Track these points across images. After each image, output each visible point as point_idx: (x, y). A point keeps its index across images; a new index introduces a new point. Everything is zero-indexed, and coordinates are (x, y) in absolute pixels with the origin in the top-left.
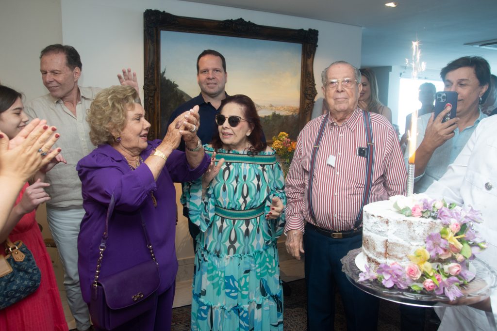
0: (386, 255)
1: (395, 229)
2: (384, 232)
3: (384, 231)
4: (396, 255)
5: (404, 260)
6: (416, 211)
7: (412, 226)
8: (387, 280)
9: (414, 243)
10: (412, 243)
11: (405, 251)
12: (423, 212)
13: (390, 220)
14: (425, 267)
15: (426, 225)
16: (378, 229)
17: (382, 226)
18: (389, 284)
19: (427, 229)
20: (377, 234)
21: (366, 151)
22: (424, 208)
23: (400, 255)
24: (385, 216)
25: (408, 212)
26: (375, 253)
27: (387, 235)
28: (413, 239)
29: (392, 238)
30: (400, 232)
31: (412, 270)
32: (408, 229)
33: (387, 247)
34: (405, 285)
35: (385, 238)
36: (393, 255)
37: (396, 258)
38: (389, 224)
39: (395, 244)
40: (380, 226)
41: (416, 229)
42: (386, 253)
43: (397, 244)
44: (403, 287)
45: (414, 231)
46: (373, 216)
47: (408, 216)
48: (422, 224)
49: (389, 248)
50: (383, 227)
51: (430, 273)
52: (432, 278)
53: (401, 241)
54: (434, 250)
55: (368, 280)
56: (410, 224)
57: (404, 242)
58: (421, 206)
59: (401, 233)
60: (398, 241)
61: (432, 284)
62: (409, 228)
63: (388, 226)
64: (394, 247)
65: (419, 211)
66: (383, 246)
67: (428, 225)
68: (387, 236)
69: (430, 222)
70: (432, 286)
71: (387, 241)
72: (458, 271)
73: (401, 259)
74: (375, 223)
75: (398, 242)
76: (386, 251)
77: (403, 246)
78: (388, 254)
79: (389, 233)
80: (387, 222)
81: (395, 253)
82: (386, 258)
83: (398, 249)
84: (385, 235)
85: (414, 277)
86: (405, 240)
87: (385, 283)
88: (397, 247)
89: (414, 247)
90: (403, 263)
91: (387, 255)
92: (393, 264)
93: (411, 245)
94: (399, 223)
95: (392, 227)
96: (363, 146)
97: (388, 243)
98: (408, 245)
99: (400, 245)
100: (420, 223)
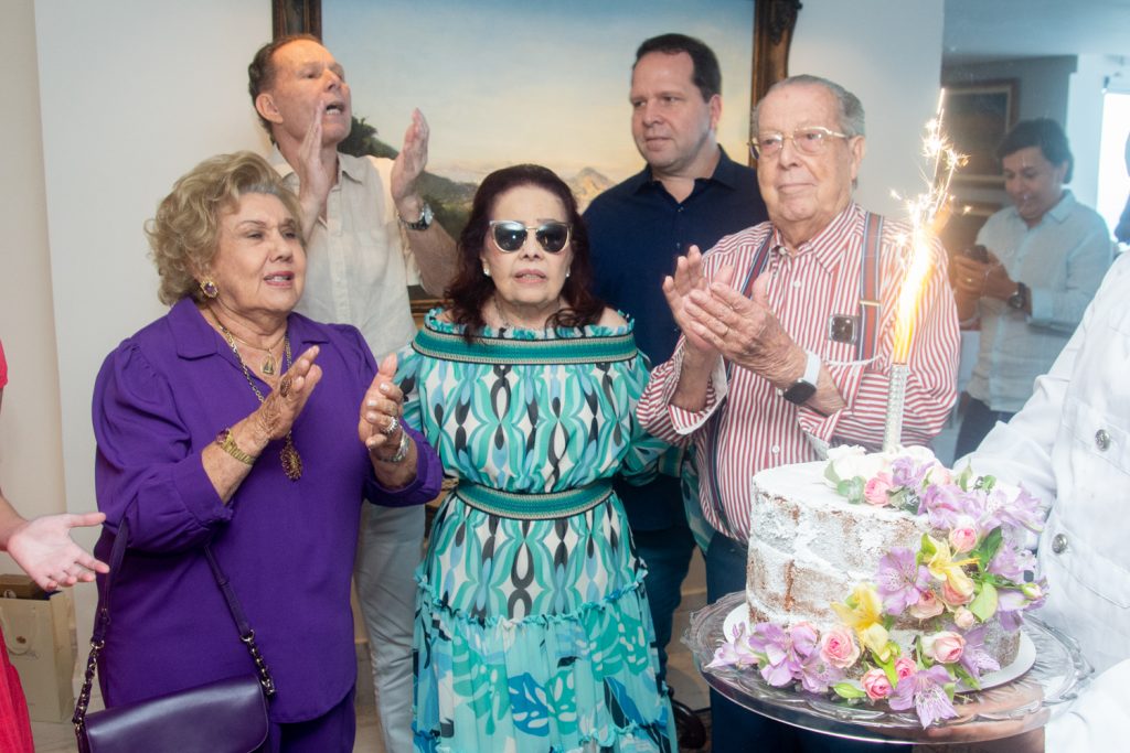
0: (789, 602)
1: (812, 534)
2: (786, 539)
3: (787, 536)
4: (812, 604)
5: (828, 617)
6: (876, 491)
7: (854, 528)
8: (775, 667)
9: (857, 575)
10: (852, 573)
11: (833, 593)
12: (891, 494)
13: (803, 509)
14: (872, 639)
15: (889, 526)
16: (775, 531)
17: (782, 524)
18: (781, 678)
19: (891, 537)
20: (772, 545)
21: (854, 327)
22: (897, 481)
23: (821, 605)
24: (793, 498)
25: (854, 491)
26: (764, 597)
27: (794, 547)
28: (854, 562)
29: (806, 557)
30: (823, 542)
31: (837, 643)
32: (843, 536)
33: (791, 581)
34: (821, 683)
35: (789, 557)
36: (804, 605)
37: (812, 611)
38: (800, 519)
39: (808, 572)
40: (778, 524)
41: (863, 536)
42: (789, 598)
43: (815, 573)
44: (811, 684)
45: (858, 541)
46: (766, 495)
47: (855, 502)
48: (880, 525)
49: (796, 584)
50: (784, 527)
51: (882, 652)
52: (887, 668)
53: (825, 567)
54: (901, 595)
55: (733, 666)
56: (850, 521)
57: (833, 569)
58: (892, 477)
59: (825, 545)
60: (817, 565)
62: (846, 531)
63: (797, 524)
64: (808, 583)
65: (883, 487)
66: (782, 578)
67: (895, 527)
68: (793, 551)
69: (901, 521)
70: (882, 688)
71: (792, 564)
72: (955, 652)
73: (822, 613)
74: (769, 515)
75: (816, 569)
76: (789, 590)
77: (828, 580)
78: (794, 600)
79: (797, 544)
80: (796, 514)
81: (808, 598)
82: (788, 610)
83: (818, 587)
84: (789, 548)
85: (840, 662)
86: (833, 565)
87: (769, 673)
88: (815, 583)
89: (855, 584)
90: (826, 625)
91: (791, 603)
92: (801, 625)
93: (850, 579)
94: (822, 517)
95: (807, 529)
96: (848, 313)
97: (793, 569)
98: (842, 578)
99: (822, 579)
100: (874, 521)
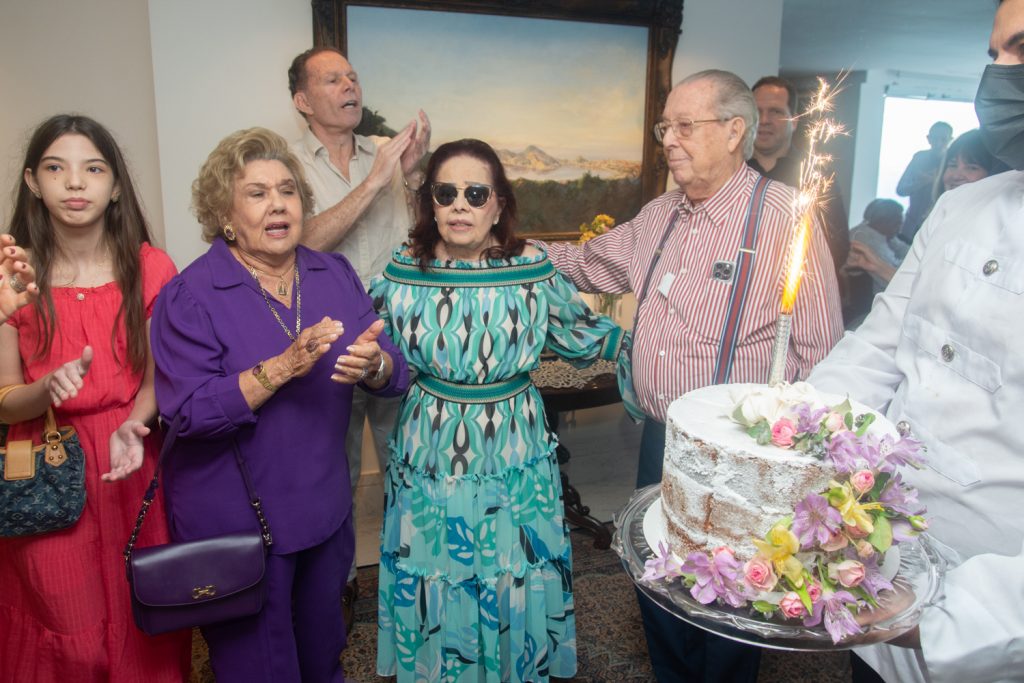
0: (707, 526)
1: (730, 475)
2: (706, 476)
3: (706, 473)
4: (729, 530)
5: (744, 541)
6: (782, 436)
7: (768, 473)
8: (702, 588)
9: (770, 509)
10: (765, 508)
11: (748, 523)
12: (796, 439)
13: (722, 453)
14: (787, 568)
15: (799, 472)
16: (694, 467)
17: (702, 463)
18: (706, 596)
19: (801, 480)
20: (691, 477)
22: (801, 429)
23: (737, 531)
24: (712, 442)
25: (764, 435)
26: (684, 518)
27: (712, 483)
28: (767, 499)
29: (723, 492)
30: (740, 481)
31: (758, 573)
32: (759, 478)
33: (709, 510)
34: (739, 597)
35: (709, 490)
36: (722, 530)
37: (729, 535)
38: (719, 460)
39: (729, 507)
40: (697, 462)
41: (775, 478)
42: (707, 522)
43: (732, 506)
44: (735, 603)
45: (772, 482)
46: (686, 436)
47: (764, 444)
48: (791, 470)
49: (715, 513)
50: (704, 466)
51: (797, 580)
52: (800, 592)
53: (741, 500)
54: (811, 532)
55: (663, 580)
56: (764, 468)
57: (748, 504)
58: (795, 423)
59: (742, 484)
60: (734, 500)
61: (797, 605)
62: (761, 475)
63: (716, 464)
64: (726, 513)
65: (788, 432)
66: (701, 506)
67: (804, 472)
68: (712, 486)
69: (810, 467)
70: (797, 609)
71: (711, 496)
72: (857, 579)
73: (738, 538)
74: (689, 453)
75: (733, 503)
76: (708, 517)
77: (744, 513)
78: (712, 526)
79: (716, 480)
80: (714, 457)
81: (725, 525)
82: (707, 532)
83: (734, 517)
84: (709, 483)
86: (749, 501)
87: (698, 592)
88: (732, 513)
89: (768, 517)
90: (741, 547)
91: (710, 527)
92: (721, 549)
93: (763, 512)
94: (739, 461)
95: (724, 469)
97: (712, 501)
98: (756, 511)
99: (738, 510)
100: (786, 467)
